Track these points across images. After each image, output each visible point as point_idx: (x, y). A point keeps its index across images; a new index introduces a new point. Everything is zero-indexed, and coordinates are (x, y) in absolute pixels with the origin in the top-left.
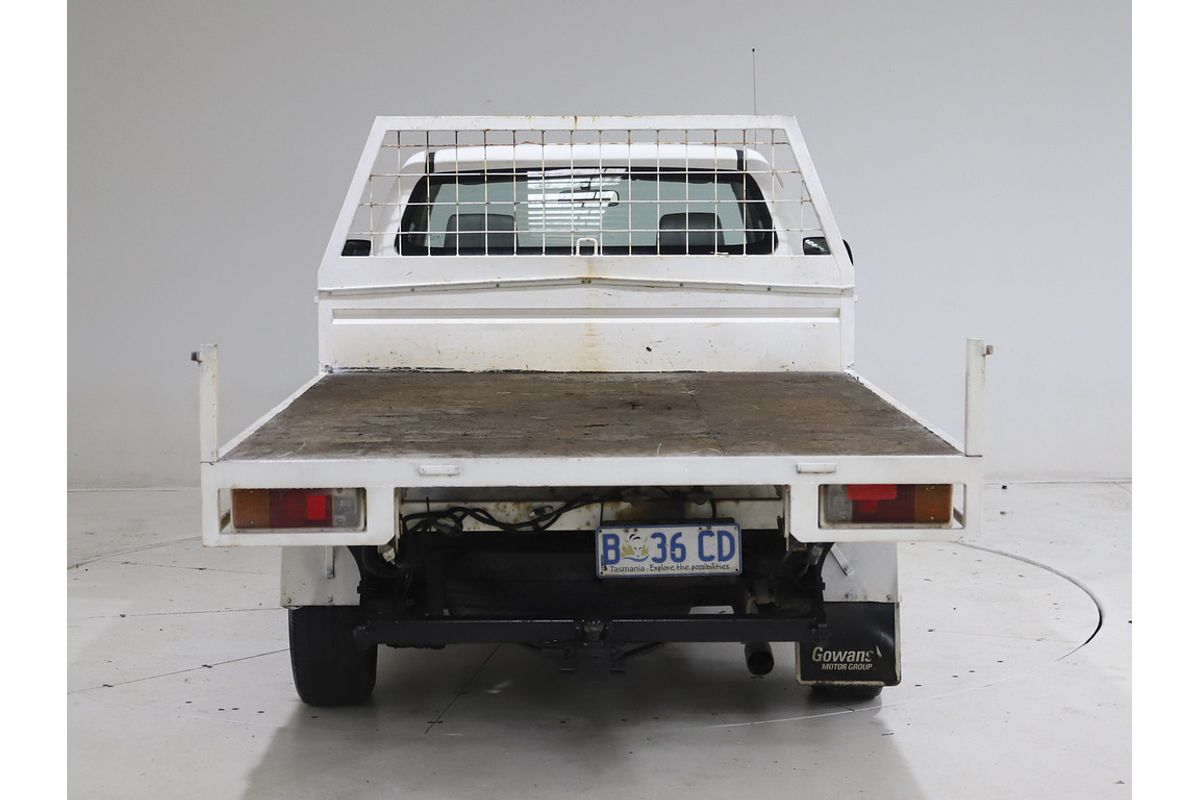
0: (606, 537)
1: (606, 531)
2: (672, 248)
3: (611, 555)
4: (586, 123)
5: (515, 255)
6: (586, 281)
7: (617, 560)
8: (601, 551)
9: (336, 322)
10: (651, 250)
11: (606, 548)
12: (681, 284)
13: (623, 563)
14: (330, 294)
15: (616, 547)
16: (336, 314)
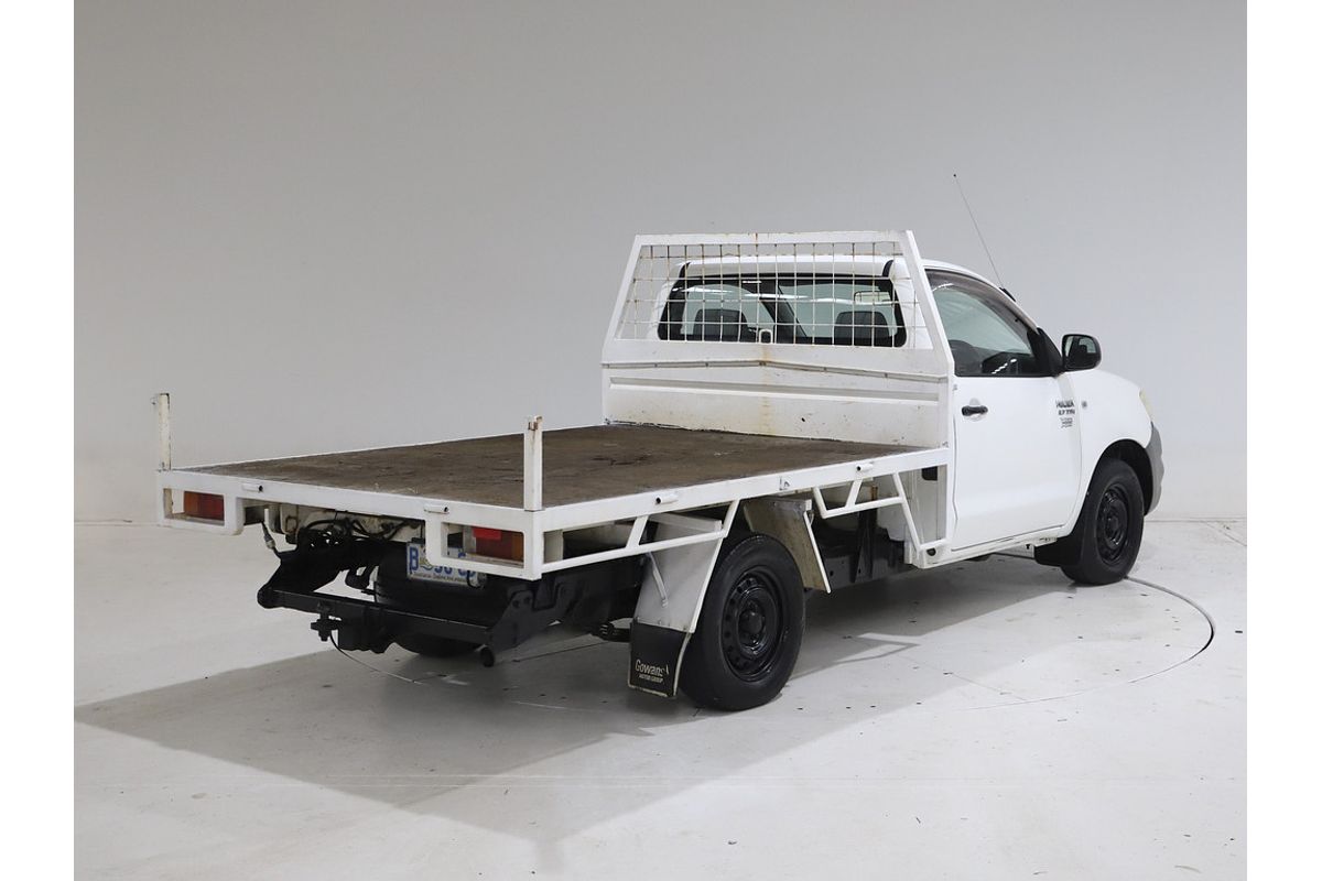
0: (411, 549)
1: (412, 545)
2: (842, 339)
3: (414, 564)
4: (763, 239)
5: (738, 343)
6: (762, 363)
7: (416, 568)
8: (409, 561)
9: (613, 386)
10: (826, 341)
11: (412, 557)
12: (825, 369)
13: (421, 570)
14: (608, 366)
15: (416, 558)
16: (613, 381)
